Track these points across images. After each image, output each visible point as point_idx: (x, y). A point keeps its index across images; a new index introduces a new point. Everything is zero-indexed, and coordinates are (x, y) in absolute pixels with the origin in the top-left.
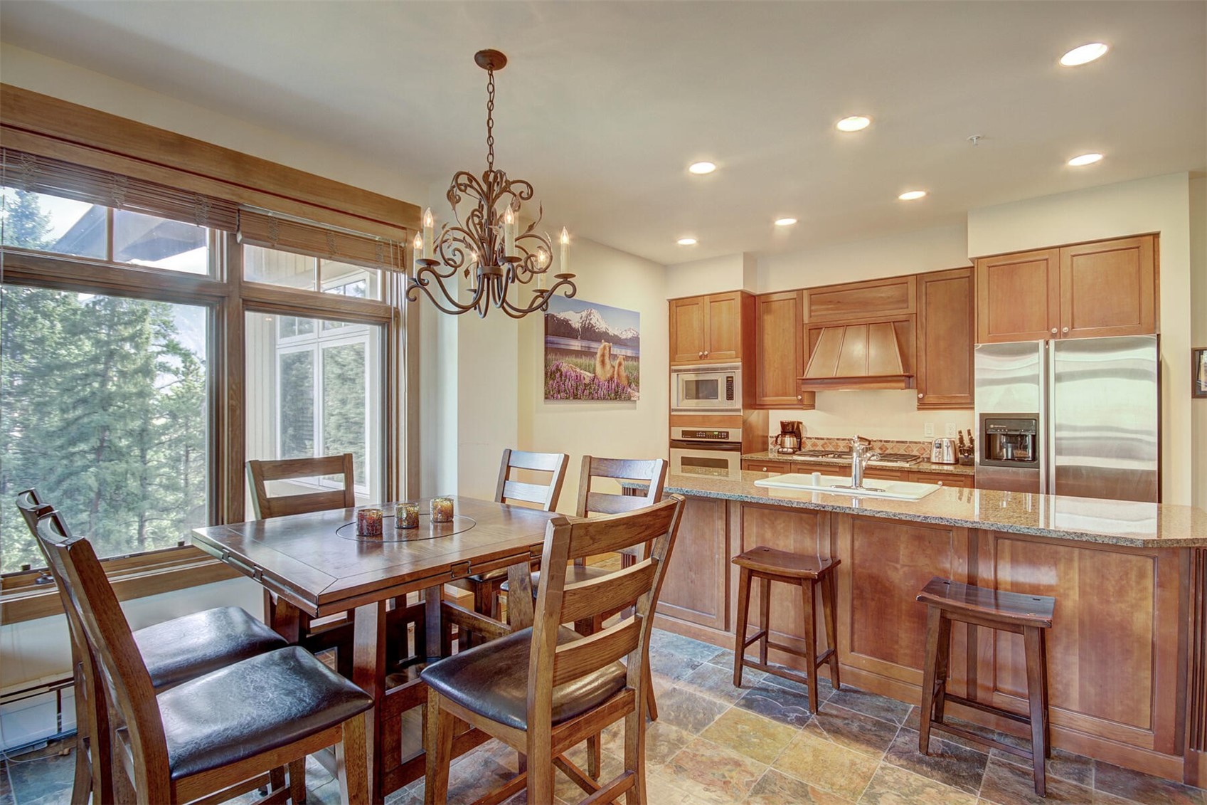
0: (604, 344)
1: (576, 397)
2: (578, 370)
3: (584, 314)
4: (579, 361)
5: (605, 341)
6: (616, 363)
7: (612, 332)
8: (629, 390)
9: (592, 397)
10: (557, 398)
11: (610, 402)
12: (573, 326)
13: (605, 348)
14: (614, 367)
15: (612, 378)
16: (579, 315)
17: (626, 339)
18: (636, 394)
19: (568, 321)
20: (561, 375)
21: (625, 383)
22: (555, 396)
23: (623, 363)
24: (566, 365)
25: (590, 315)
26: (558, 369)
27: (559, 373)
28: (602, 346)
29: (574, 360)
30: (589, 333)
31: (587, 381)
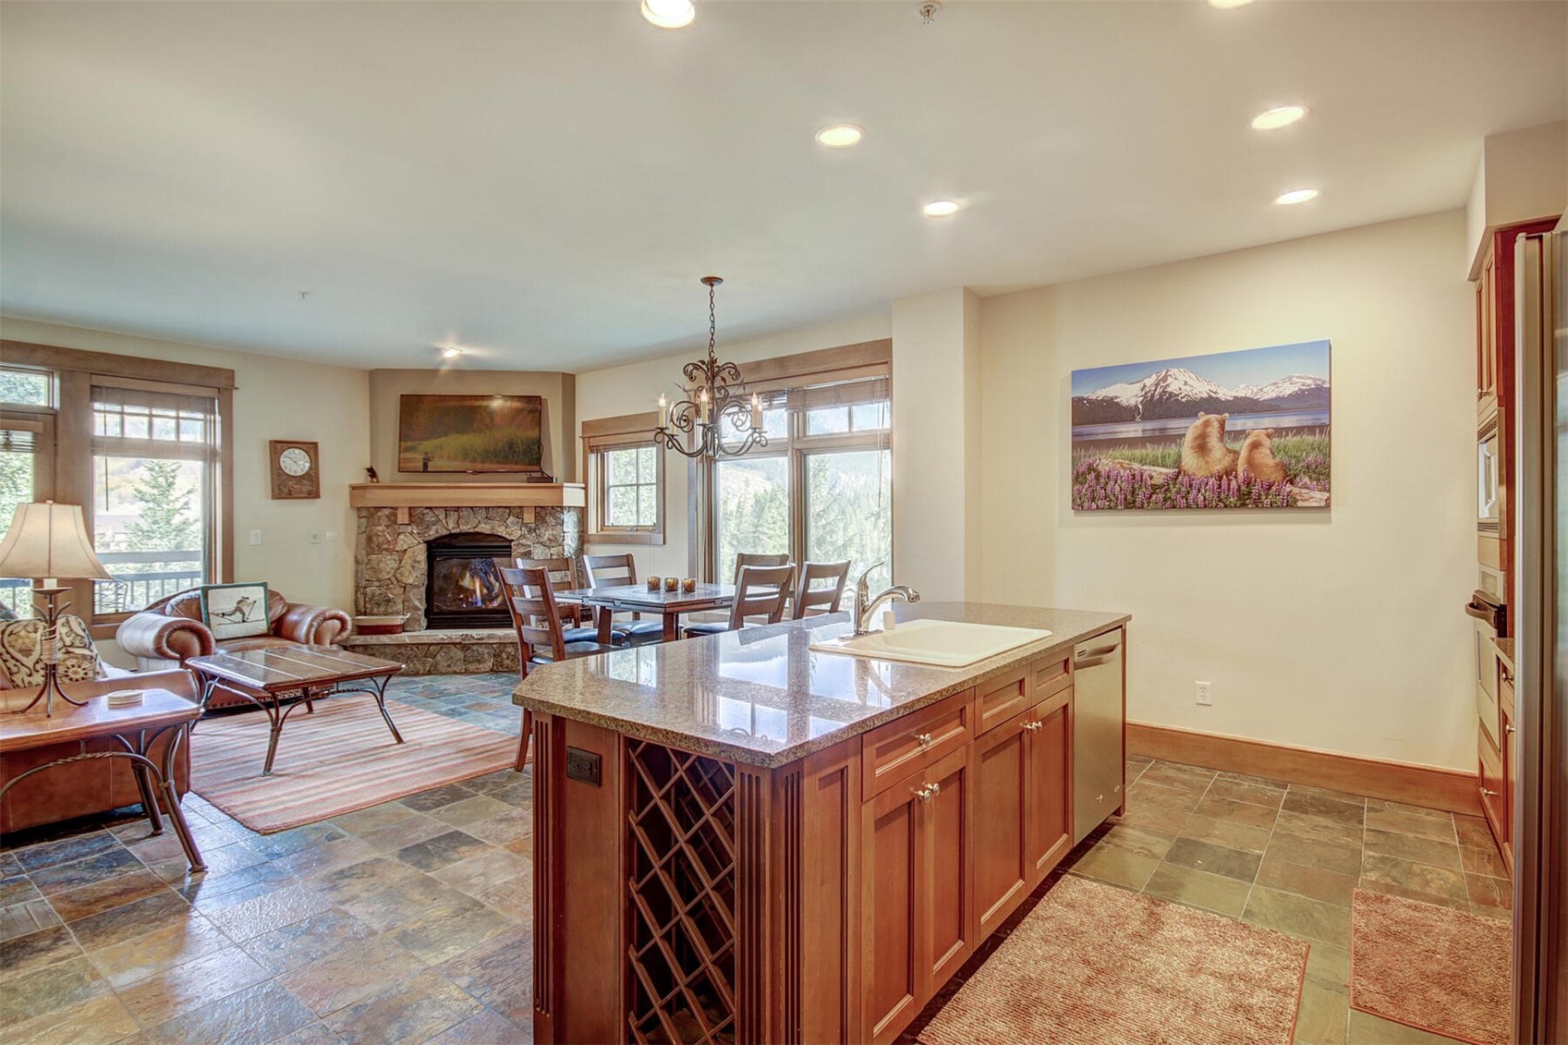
0: (1203, 417)
1: (1130, 505)
2: (1136, 466)
3: (1149, 382)
4: (1138, 452)
5: (1207, 413)
6: (1243, 446)
7: (1225, 394)
8: (1288, 488)
9: (1170, 505)
10: (1089, 509)
11: (1226, 511)
12: (1125, 403)
13: (1207, 424)
14: (1236, 453)
15: (1230, 472)
16: (1140, 385)
17: (1278, 398)
18: (1318, 495)
19: (1112, 399)
20: (1098, 477)
21: (1277, 476)
22: (1086, 505)
23: (1267, 442)
24: (1105, 462)
25: (1165, 379)
26: (1091, 468)
27: (1093, 474)
28: (1198, 422)
29: (1127, 452)
30: (1162, 407)
31: (1158, 480)
